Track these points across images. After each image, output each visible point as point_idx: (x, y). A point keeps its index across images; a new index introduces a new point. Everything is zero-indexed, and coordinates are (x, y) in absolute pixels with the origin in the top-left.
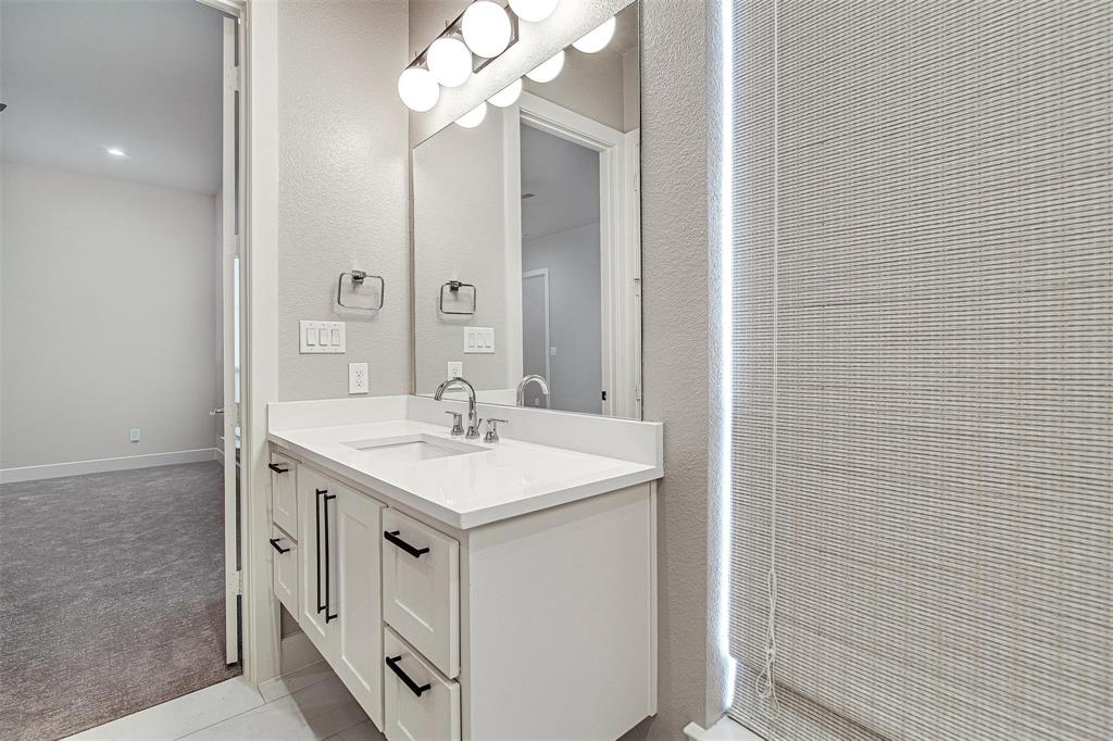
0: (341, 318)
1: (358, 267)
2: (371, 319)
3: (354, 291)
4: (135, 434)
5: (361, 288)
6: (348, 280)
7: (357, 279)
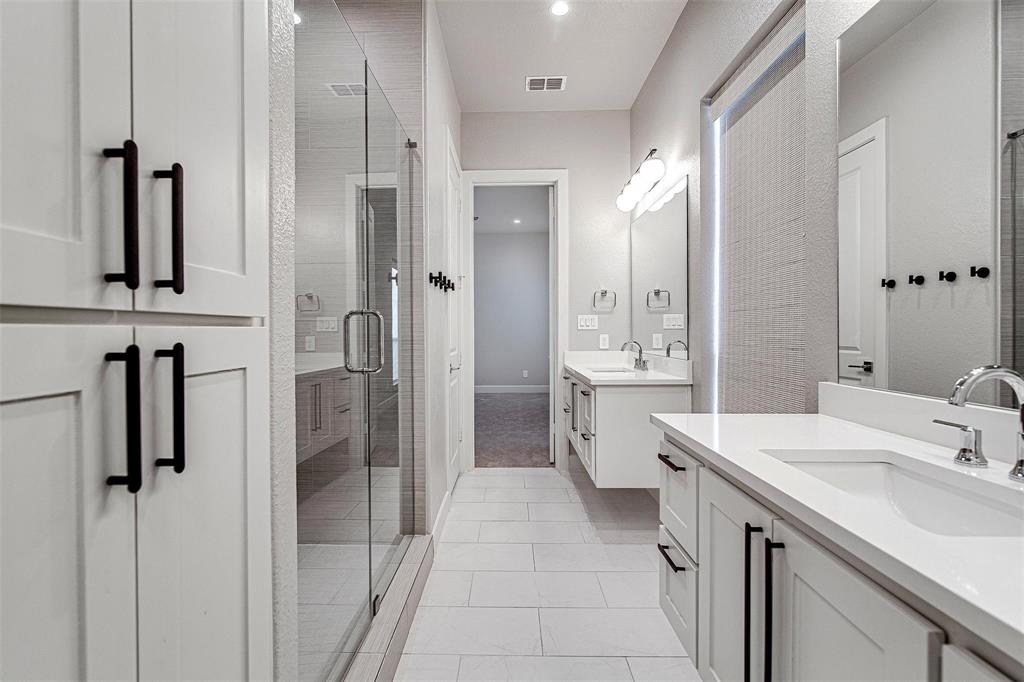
0: (596, 313)
1: (604, 288)
2: (611, 313)
3: (602, 300)
4: (525, 374)
5: (605, 298)
6: (599, 295)
7: (604, 293)
